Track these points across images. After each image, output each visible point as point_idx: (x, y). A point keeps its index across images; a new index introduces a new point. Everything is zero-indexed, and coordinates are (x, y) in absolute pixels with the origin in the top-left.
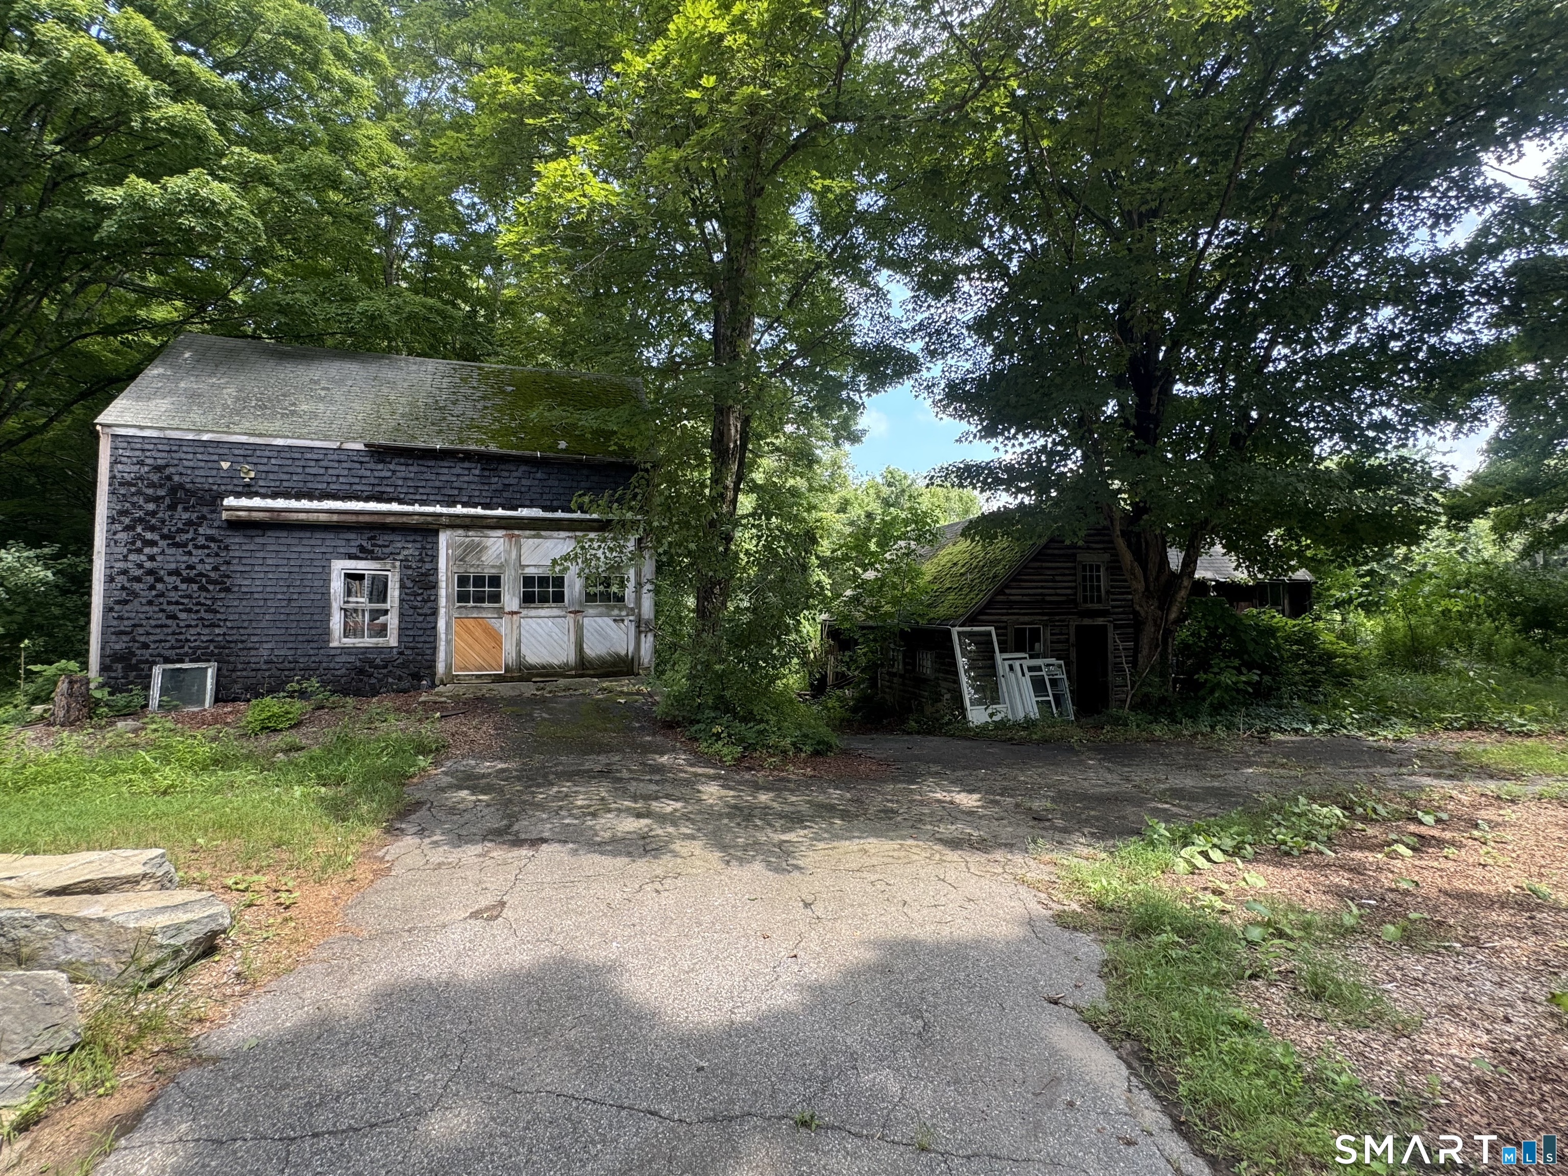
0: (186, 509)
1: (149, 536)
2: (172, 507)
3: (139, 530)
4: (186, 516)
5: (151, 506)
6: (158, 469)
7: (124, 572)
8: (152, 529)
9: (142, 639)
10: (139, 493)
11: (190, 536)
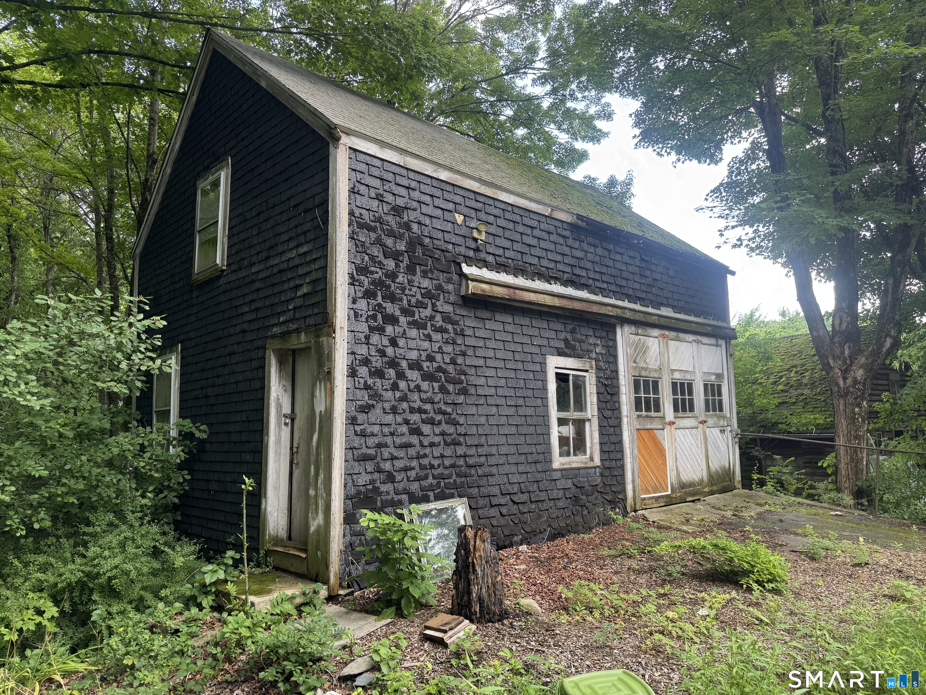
0: (425, 274)
1: (390, 308)
2: (411, 270)
3: (379, 298)
4: (426, 283)
5: (390, 264)
6: (397, 211)
7: (366, 362)
8: (392, 298)
9: (387, 466)
10: (378, 242)
11: (428, 312)
